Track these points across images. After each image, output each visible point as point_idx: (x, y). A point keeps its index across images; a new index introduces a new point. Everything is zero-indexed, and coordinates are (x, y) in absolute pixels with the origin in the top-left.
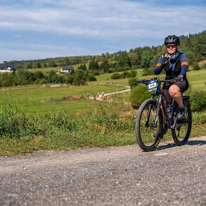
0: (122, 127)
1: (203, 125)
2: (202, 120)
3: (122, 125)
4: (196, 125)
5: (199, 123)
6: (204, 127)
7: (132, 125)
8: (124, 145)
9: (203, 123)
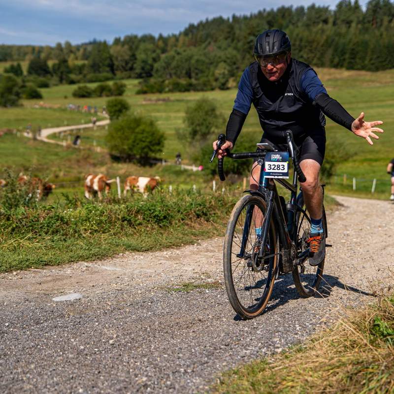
0: (24, 226)
1: (199, 219)
2: (198, 211)
3: (24, 223)
4: (183, 219)
5: (191, 216)
6: (199, 224)
7: (44, 222)
8: (8, 272)
9: (198, 216)
